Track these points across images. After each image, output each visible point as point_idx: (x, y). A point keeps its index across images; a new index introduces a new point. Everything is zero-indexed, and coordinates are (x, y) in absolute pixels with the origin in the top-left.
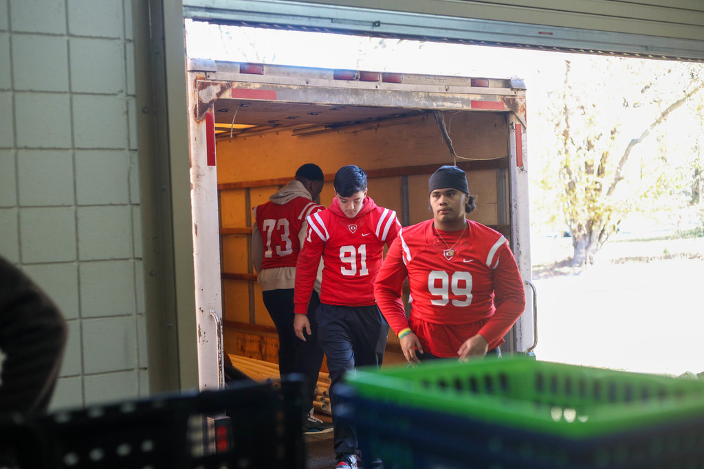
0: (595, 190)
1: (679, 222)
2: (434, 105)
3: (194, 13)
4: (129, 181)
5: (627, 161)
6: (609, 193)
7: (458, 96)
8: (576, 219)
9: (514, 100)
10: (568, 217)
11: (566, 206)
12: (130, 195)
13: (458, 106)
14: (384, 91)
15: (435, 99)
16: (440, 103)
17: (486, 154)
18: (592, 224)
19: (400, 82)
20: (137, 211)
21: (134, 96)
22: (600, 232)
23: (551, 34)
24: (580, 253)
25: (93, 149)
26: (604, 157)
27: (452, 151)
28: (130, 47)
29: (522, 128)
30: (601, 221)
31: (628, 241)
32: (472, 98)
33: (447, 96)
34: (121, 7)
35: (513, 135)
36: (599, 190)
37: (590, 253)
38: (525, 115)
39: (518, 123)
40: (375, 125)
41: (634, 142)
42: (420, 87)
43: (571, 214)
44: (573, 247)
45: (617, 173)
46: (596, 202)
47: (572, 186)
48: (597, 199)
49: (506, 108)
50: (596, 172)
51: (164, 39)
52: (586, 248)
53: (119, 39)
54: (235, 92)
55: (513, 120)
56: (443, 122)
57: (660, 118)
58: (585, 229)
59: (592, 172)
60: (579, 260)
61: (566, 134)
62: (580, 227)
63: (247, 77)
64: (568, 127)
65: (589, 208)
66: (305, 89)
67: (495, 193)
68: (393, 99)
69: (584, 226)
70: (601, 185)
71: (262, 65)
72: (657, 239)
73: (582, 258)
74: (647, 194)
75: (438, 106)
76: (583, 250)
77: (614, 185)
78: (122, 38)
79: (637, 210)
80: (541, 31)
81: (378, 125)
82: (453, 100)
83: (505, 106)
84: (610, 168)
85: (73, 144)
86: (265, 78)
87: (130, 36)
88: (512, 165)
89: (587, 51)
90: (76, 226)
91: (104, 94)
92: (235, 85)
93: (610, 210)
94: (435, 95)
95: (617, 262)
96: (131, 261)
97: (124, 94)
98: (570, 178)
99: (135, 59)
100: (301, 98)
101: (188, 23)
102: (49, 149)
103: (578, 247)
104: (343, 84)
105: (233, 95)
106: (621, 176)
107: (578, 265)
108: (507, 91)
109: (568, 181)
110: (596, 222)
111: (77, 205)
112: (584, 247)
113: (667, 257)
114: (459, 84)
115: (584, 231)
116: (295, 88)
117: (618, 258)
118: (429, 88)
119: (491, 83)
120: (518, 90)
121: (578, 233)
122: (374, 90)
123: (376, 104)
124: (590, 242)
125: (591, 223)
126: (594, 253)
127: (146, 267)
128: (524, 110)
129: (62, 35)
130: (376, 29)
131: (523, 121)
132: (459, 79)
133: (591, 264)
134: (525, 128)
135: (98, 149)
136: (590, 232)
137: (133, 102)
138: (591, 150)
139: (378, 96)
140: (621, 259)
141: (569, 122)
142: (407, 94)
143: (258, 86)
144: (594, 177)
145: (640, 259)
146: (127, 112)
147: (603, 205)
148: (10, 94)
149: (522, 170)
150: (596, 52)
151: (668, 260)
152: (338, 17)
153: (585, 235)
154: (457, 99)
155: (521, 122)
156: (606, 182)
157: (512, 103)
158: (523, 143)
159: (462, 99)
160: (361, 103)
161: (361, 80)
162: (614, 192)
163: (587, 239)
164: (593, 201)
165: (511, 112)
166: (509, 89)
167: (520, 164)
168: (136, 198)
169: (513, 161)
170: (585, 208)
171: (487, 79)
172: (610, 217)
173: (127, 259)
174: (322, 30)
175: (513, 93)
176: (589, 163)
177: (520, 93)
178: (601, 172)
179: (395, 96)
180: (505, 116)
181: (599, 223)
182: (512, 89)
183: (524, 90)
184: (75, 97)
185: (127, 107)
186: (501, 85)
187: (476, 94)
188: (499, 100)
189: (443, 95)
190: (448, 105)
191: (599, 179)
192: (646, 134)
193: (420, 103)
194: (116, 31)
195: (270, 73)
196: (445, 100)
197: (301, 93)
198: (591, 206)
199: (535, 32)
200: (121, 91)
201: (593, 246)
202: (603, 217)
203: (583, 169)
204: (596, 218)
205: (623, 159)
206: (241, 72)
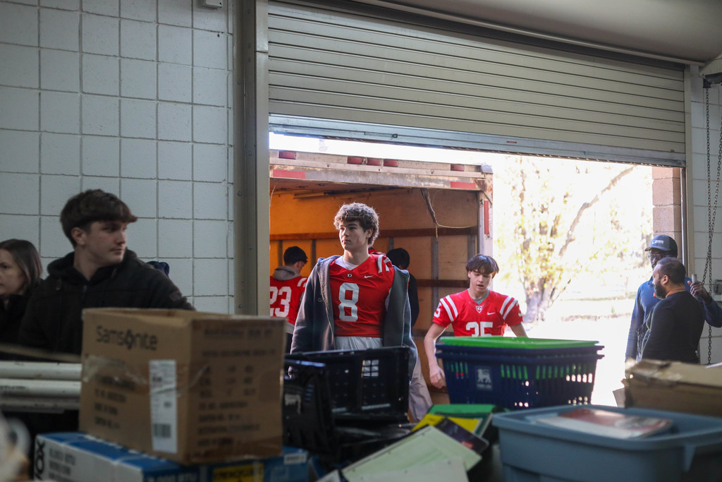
0: (549, 250)
1: (626, 284)
2: (423, 185)
3: (276, 129)
4: (227, 242)
5: (579, 224)
6: (561, 253)
7: (441, 178)
8: (529, 277)
9: (483, 181)
10: (522, 276)
11: (520, 265)
12: (227, 251)
13: (441, 186)
14: (385, 173)
15: (423, 180)
16: (427, 183)
17: (460, 222)
18: (545, 282)
19: (396, 166)
20: (232, 262)
21: (232, 184)
22: (552, 290)
23: (516, 143)
24: (533, 310)
25: (205, 219)
26: (557, 220)
27: (434, 221)
28: (231, 150)
29: (489, 204)
30: (553, 280)
31: (578, 300)
32: (451, 179)
33: (432, 177)
34: (226, 123)
35: (482, 209)
36: (551, 250)
37: (541, 309)
38: (492, 194)
39: (486, 200)
40: (368, 193)
41: (586, 206)
42: (412, 171)
43: (525, 272)
44: (526, 304)
45: (568, 235)
46: (549, 261)
47: (526, 246)
48: (549, 258)
49: (477, 188)
50: (549, 232)
51: (256, 146)
52: (538, 305)
53: (224, 144)
54: (276, 172)
55: (482, 197)
56: (429, 198)
57: (610, 185)
58: (537, 286)
59: (546, 233)
60: (532, 316)
61: (522, 196)
62: (532, 284)
63: (284, 161)
64: (524, 190)
65: (542, 267)
66: (326, 171)
67: (466, 254)
68: (391, 180)
69: (536, 283)
70: (553, 246)
71: (295, 152)
72: (606, 299)
73: (534, 315)
74: (597, 255)
75: (425, 185)
76: (535, 307)
77: (565, 247)
78: (226, 144)
79: (587, 270)
80: (509, 140)
81: (370, 194)
82: (437, 181)
83: (477, 186)
84: (562, 229)
85: (193, 216)
86: (297, 162)
87: (231, 142)
88: (481, 233)
89: (541, 155)
90: (193, 272)
91: (214, 182)
92: (276, 167)
93: (561, 270)
94: (423, 177)
95: (567, 320)
96: (227, 297)
97: (226, 182)
98: (525, 238)
99: (234, 158)
100: (323, 178)
101: (271, 134)
102: (178, 219)
103: (531, 303)
104: (354, 167)
105: (274, 175)
106: (573, 237)
107: (530, 321)
108: (479, 175)
109: (522, 240)
110: (548, 280)
111: (194, 258)
112: (536, 305)
113: (614, 316)
114: (442, 168)
115: (537, 289)
116: (319, 170)
117: (568, 316)
118: (419, 171)
119: (466, 168)
120: (487, 174)
121: (531, 291)
122: (377, 173)
123: (378, 183)
124: (542, 299)
125: (543, 281)
126: (545, 310)
127: (236, 302)
128: (491, 190)
129: (189, 142)
130: (394, 140)
131: (490, 198)
132: (442, 165)
133: (543, 320)
134: (491, 204)
135: (208, 219)
136: (543, 290)
137: (231, 188)
138: (545, 213)
139: (380, 177)
140: (571, 317)
141: (525, 183)
142: (402, 176)
143: (292, 168)
144: (547, 238)
145: (589, 317)
146: (228, 195)
147: (555, 264)
148: (155, 181)
149: (489, 237)
150: (547, 156)
151: (615, 319)
152: (369, 131)
153: (537, 293)
154: (440, 180)
155: (488, 198)
156: (559, 242)
157: (482, 184)
158: (490, 216)
159: (443, 181)
160: (368, 182)
161: (367, 164)
162: (565, 253)
163: (540, 296)
164: (546, 260)
165: (481, 191)
166: (480, 173)
167: (487, 232)
168: (231, 254)
169: (482, 230)
170: (538, 266)
171: (463, 165)
172: (562, 277)
173: (224, 296)
174: (359, 140)
175: (483, 176)
176: (543, 225)
177: (488, 176)
178: (553, 233)
179: (393, 177)
180: (476, 194)
181: (550, 282)
182: (482, 173)
183: (491, 174)
184: (195, 183)
185: (228, 191)
186: (473, 169)
187: (454, 177)
188: (472, 181)
189: (429, 177)
190: (433, 185)
191: (551, 240)
192: (596, 199)
193: (411, 183)
194: (223, 140)
195: (301, 158)
196: (430, 180)
197: (323, 174)
198: (544, 265)
199: (504, 141)
200: (225, 180)
201: (545, 304)
202: (554, 276)
203: (538, 230)
204: (548, 277)
205: (574, 222)
206: (280, 157)
